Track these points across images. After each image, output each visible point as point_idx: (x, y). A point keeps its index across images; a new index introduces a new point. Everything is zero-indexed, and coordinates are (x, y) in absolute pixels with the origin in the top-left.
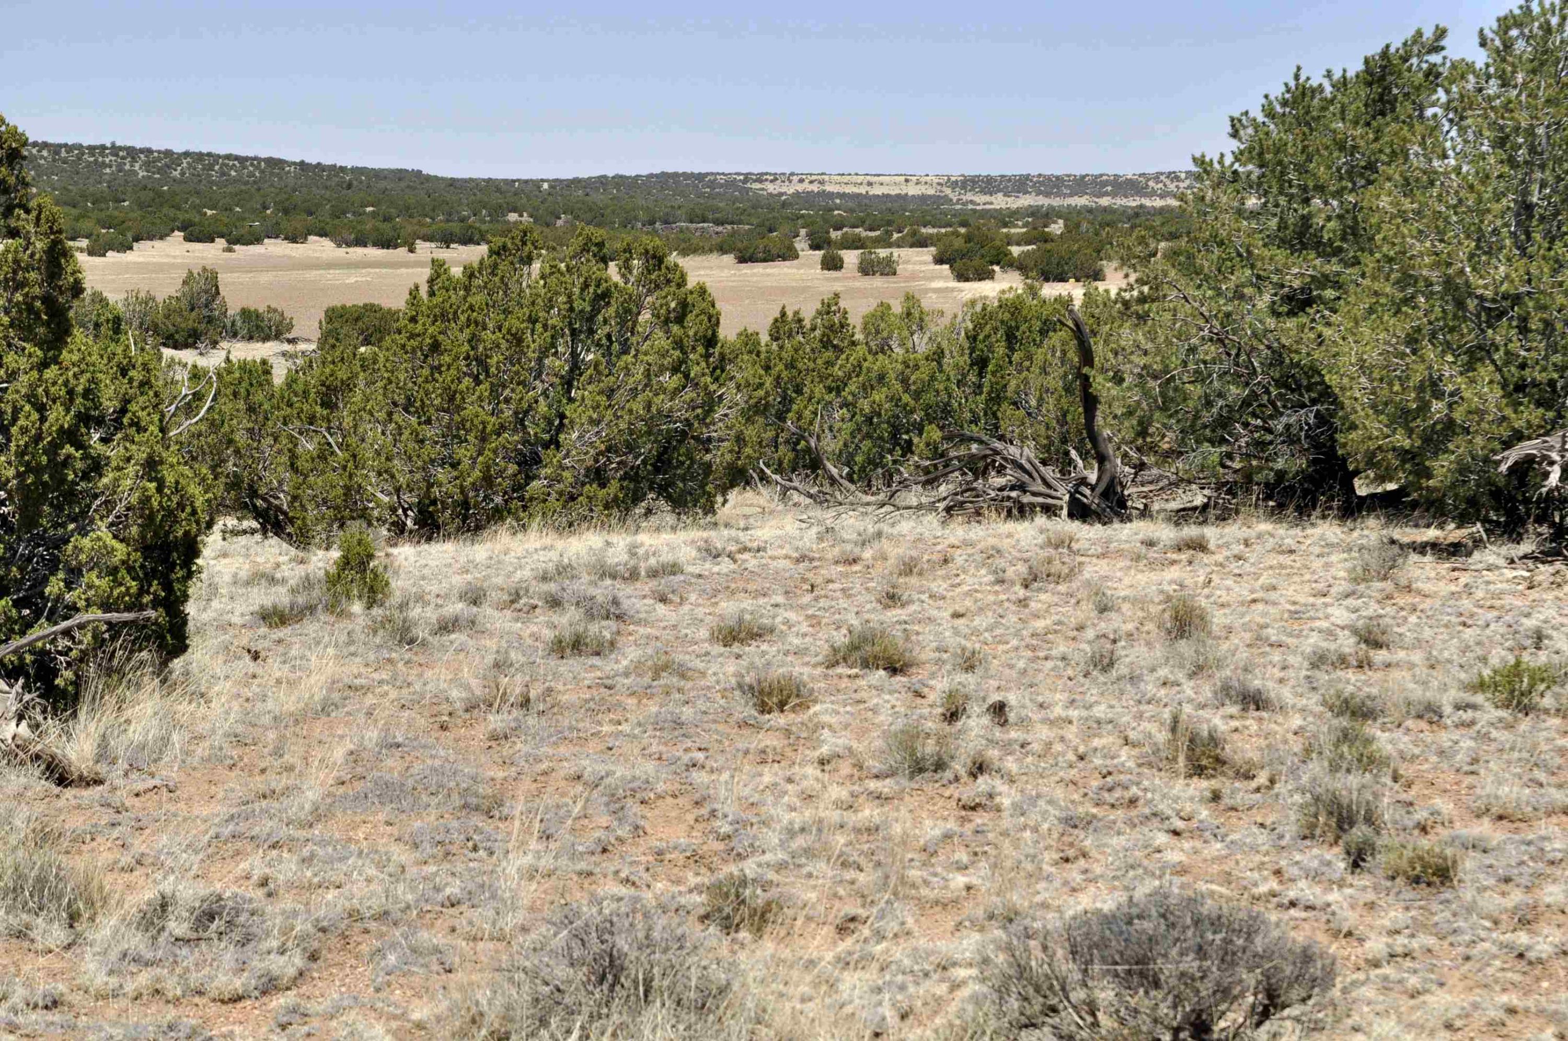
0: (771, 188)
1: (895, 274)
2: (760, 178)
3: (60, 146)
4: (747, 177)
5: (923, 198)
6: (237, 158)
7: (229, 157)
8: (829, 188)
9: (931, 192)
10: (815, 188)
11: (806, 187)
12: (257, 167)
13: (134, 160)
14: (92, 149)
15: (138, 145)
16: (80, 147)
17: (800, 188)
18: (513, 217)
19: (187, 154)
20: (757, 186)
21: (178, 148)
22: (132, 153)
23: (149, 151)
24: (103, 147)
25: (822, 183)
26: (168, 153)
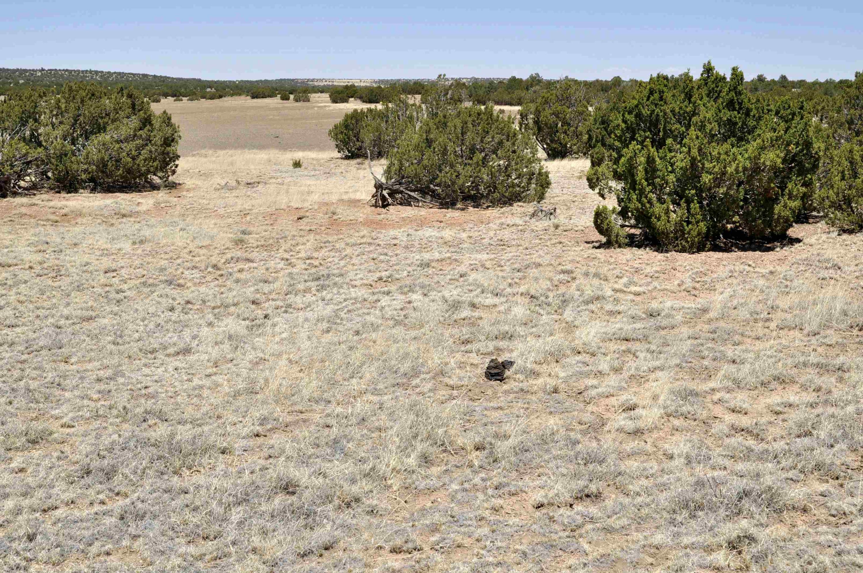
0: (316, 84)
1: (309, 101)
2: (313, 80)
3: (72, 71)
4: (308, 80)
5: (366, 87)
6: (132, 74)
7: (129, 74)
8: (335, 84)
9: (368, 85)
10: (331, 84)
11: (327, 83)
12: (139, 77)
13: (97, 75)
14: (83, 71)
15: (99, 70)
16: (79, 71)
17: (326, 83)
18: (209, 90)
19: (115, 73)
20: (311, 83)
21: (112, 71)
22: (97, 72)
23: (102, 72)
24: (87, 71)
25: (333, 82)
26: (109, 73)
